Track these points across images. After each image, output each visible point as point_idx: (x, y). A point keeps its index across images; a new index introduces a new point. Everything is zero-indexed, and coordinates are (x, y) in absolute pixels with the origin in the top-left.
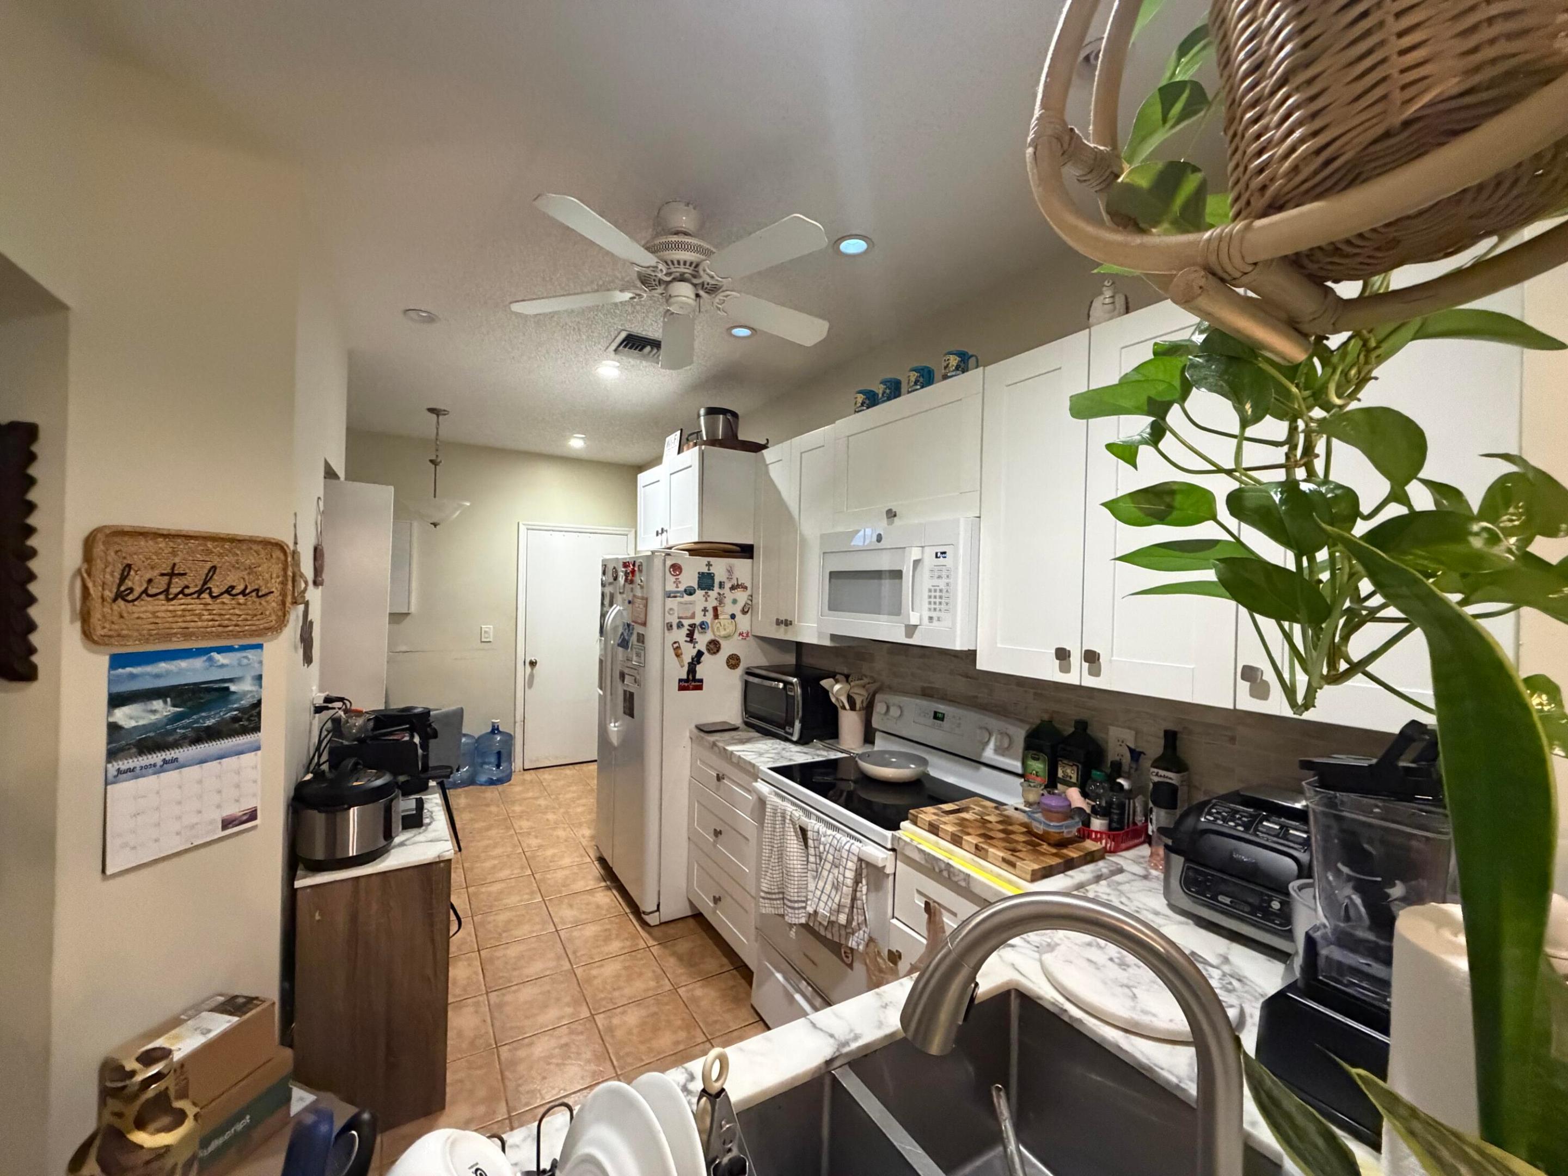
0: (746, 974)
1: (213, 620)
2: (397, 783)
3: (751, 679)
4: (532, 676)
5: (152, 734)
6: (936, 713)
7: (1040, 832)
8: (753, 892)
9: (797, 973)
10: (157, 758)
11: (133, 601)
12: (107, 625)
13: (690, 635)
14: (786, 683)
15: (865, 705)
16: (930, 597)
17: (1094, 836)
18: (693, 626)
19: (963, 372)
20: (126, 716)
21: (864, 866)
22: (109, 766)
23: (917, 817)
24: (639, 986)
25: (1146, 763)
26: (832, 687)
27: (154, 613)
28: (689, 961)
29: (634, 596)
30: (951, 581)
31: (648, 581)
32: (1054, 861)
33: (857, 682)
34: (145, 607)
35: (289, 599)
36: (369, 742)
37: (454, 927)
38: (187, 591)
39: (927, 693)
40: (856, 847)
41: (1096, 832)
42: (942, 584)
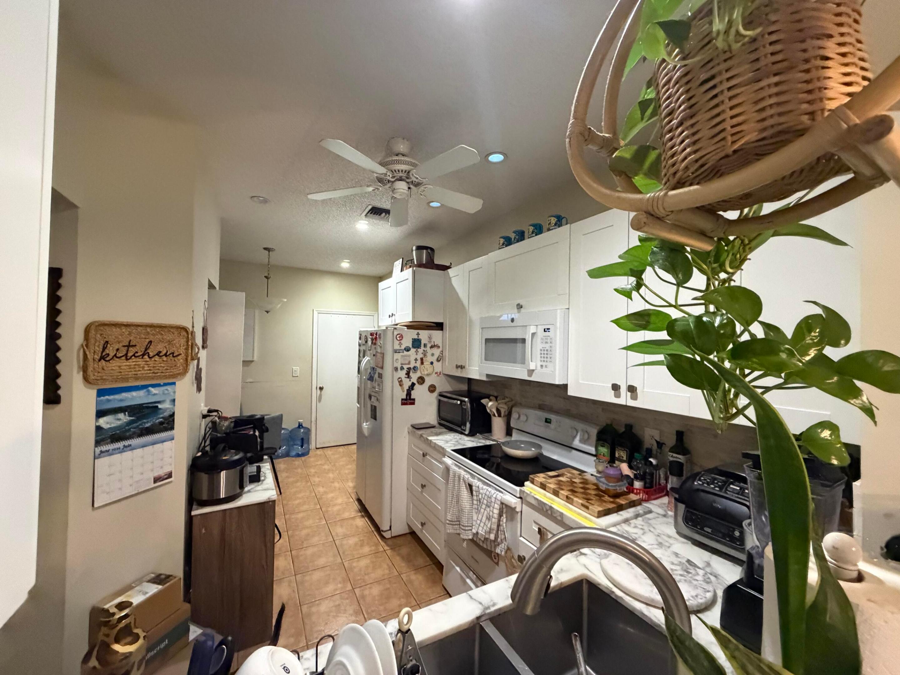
0: (440, 567)
1: (150, 370)
2: (246, 458)
3: (442, 399)
4: (320, 395)
5: (118, 432)
6: (546, 419)
7: (604, 489)
8: (443, 520)
9: (467, 566)
10: (120, 445)
11: (109, 361)
12: (96, 374)
13: (408, 374)
14: (462, 401)
15: (506, 413)
16: (541, 354)
17: (635, 491)
18: (409, 369)
19: (559, 227)
20: (106, 422)
21: (504, 507)
22: (96, 449)
23: (533, 479)
24: (379, 573)
25: (666, 449)
26: (488, 404)
27: (120, 367)
28: (408, 559)
29: (377, 352)
30: (553, 345)
31: (384, 344)
32: (611, 506)
33: (503, 401)
34: (115, 363)
35: (189, 358)
36: (231, 434)
37: (277, 537)
38: (136, 355)
39: (541, 407)
40: (500, 496)
41: (637, 489)
42: (547, 346)
